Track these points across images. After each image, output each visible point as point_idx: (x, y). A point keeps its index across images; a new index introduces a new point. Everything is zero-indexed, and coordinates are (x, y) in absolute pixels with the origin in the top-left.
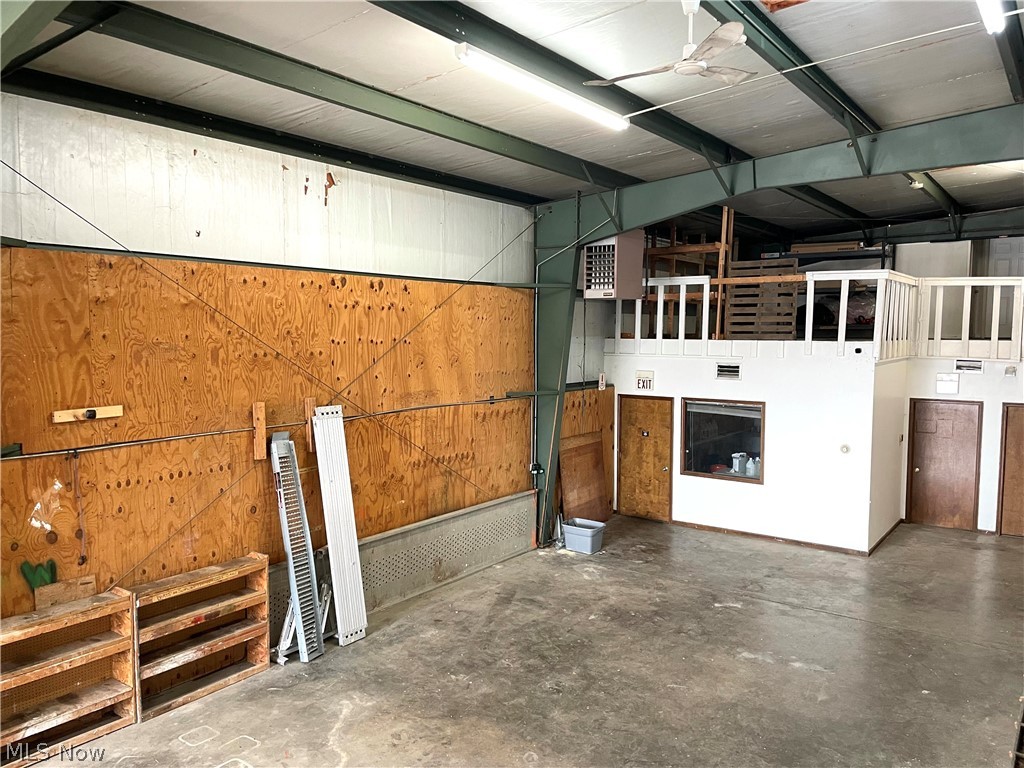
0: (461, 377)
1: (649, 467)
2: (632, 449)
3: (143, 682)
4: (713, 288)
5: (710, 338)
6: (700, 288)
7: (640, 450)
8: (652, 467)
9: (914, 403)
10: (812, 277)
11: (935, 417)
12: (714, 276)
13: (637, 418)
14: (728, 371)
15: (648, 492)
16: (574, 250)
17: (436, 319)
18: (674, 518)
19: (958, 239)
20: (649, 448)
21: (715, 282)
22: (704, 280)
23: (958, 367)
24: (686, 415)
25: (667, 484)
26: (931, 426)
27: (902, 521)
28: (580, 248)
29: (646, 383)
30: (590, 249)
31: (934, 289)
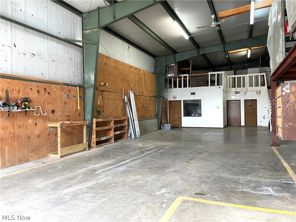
0: (147, 91)
1: (176, 116)
2: (172, 112)
3: (114, 135)
4: (189, 77)
5: (189, 87)
6: (186, 77)
7: (174, 112)
8: (177, 116)
9: (227, 101)
10: (209, 73)
11: (231, 104)
12: (189, 74)
13: (173, 105)
14: (193, 94)
15: (176, 121)
16: (165, 66)
17: (143, 78)
18: (182, 126)
19: (231, 70)
20: (176, 112)
21: (190, 75)
22: (187, 75)
23: (235, 93)
24: (184, 104)
25: (180, 119)
26: (231, 106)
27: (226, 126)
28: (166, 66)
29: (175, 98)
30: (168, 66)
31: (230, 78)
